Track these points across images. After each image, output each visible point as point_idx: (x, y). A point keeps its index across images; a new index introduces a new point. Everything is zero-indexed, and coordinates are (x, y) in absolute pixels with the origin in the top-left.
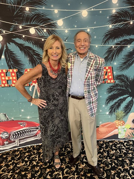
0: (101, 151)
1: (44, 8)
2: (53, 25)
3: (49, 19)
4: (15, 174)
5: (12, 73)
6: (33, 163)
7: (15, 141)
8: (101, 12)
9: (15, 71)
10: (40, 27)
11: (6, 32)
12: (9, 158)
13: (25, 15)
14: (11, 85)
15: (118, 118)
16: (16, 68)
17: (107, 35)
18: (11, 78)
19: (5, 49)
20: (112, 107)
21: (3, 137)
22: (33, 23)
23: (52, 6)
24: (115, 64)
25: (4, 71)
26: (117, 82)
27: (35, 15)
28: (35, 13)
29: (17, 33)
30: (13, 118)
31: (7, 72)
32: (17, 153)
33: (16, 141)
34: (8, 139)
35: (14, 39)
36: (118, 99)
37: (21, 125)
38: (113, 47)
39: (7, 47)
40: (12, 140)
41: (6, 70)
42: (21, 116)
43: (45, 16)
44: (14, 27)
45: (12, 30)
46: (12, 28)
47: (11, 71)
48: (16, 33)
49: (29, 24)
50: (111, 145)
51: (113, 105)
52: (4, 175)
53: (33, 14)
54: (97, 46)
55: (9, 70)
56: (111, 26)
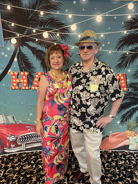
0: (110, 160)
1: (58, 13)
2: (67, 30)
3: (63, 24)
4: (21, 176)
5: (23, 76)
6: (39, 166)
7: (21, 145)
8: (115, 18)
9: (26, 73)
10: (53, 31)
11: (20, 35)
12: (15, 159)
13: (39, 19)
14: (22, 88)
15: (129, 128)
16: (27, 71)
17: (121, 41)
18: (22, 81)
19: (18, 51)
20: (124, 116)
21: (10, 140)
22: (47, 27)
23: (67, 11)
24: (129, 71)
25: (16, 73)
26: (130, 90)
27: (50, 19)
28: (49, 17)
29: (31, 36)
30: (21, 122)
31: (19, 74)
32: (24, 156)
33: (23, 145)
34: (15, 142)
35: (27, 43)
36: (130, 108)
37: (29, 129)
38: (127, 53)
39: (20, 50)
40: (19, 144)
41: (17, 73)
42: (29, 120)
43: (58, 21)
44: (28, 31)
45: (26, 33)
46: (26, 32)
47: (22, 73)
48: (29, 36)
49: (42, 28)
50: (120, 155)
51: (125, 114)
52: (10, 176)
53: (47, 19)
54: (110, 52)
55: (20, 73)
56: (125, 32)
